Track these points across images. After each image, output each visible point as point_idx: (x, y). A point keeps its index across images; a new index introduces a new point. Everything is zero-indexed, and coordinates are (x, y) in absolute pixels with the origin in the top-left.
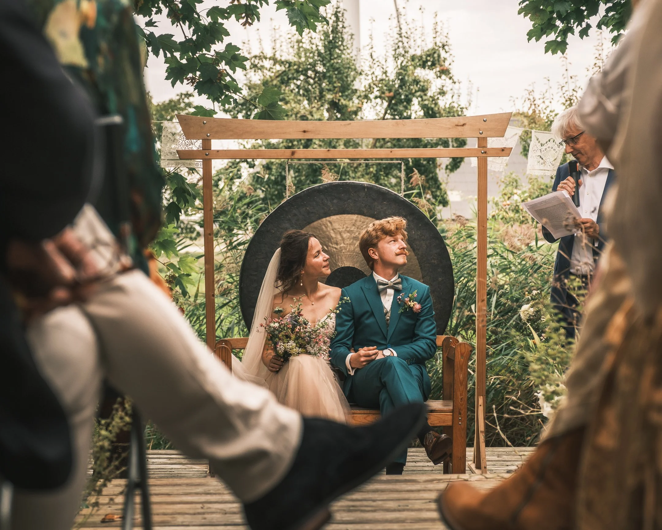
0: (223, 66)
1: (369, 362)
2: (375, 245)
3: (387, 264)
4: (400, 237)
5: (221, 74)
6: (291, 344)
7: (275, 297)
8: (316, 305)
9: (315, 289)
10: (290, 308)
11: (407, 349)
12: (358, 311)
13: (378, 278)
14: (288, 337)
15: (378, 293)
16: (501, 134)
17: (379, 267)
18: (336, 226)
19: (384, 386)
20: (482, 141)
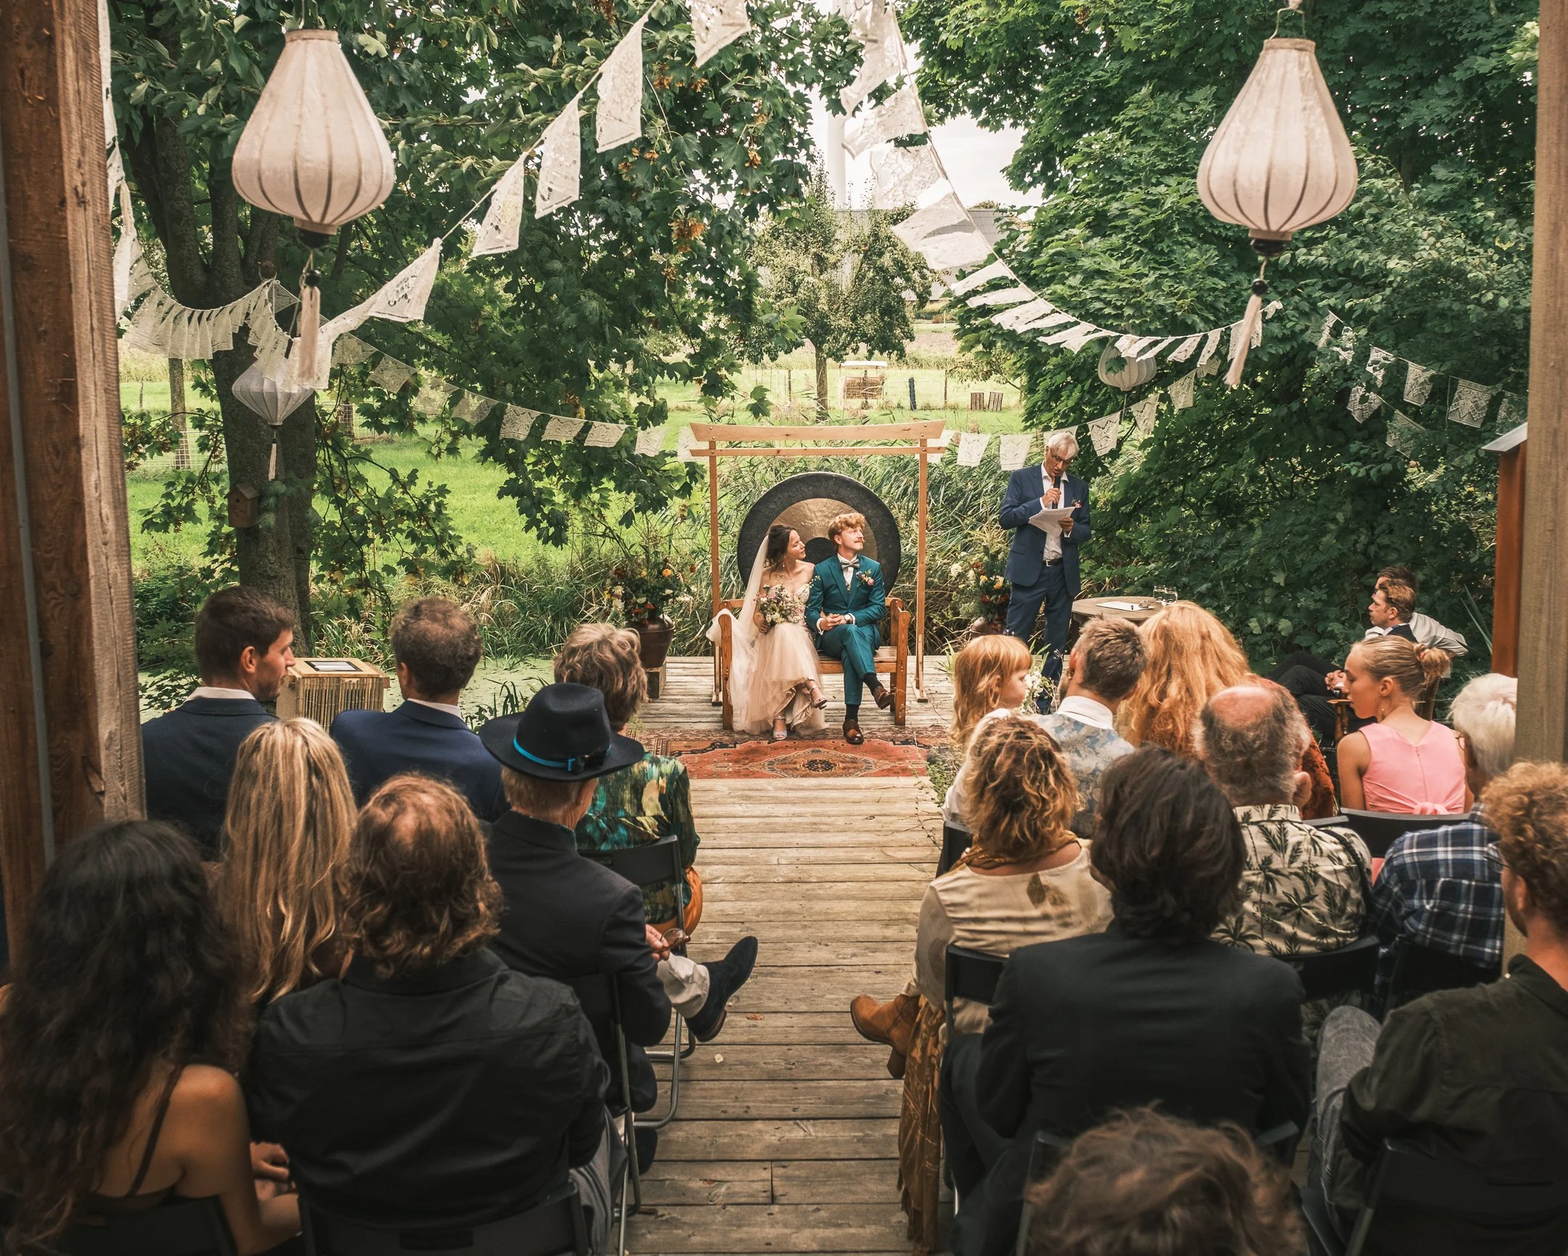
0: (723, 372)
1: (835, 627)
2: (839, 534)
3: (848, 548)
4: (859, 528)
5: (720, 378)
6: (777, 615)
7: (764, 574)
8: (794, 579)
9: (794, 566)
10: (776, 584)
11: (863, 613)
12: (827, 585)
13: (842, 559)
14: (774, 609)
15: (841, 570)
16: (938, 436)
17: (841, 550)
18: (811, 507)
19: (845, 647)
20: (923, 442)
